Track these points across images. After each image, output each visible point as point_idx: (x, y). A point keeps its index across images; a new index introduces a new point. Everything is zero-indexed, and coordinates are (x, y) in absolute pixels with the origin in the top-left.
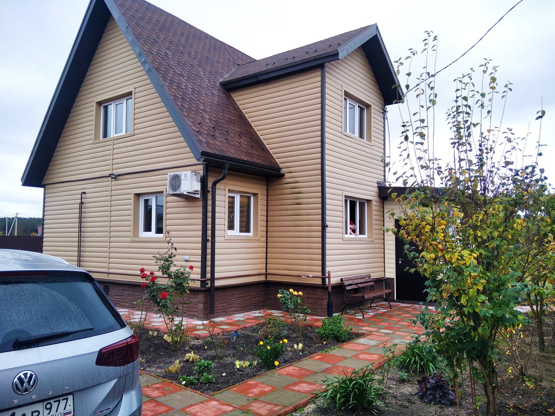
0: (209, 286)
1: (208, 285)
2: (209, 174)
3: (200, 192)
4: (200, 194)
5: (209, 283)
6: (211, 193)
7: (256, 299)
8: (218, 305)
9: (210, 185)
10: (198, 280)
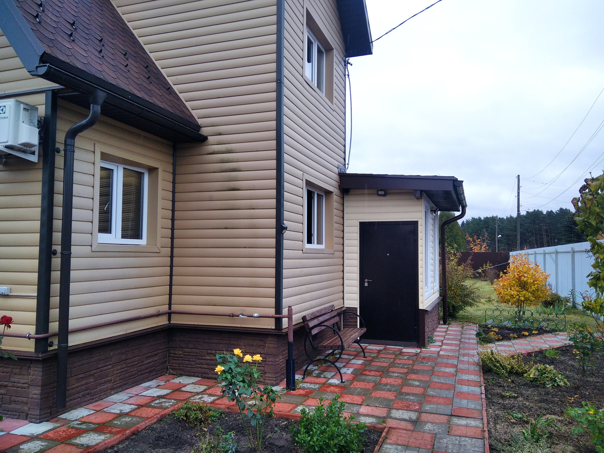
0: (55, 347)
1: (52, 346)
2: (60, 114)
3: (36, 149)
4: (37, 153)
5: (56, 341)
6: (62, 153)
7: (151, 360)
8: (73, 384)
9: (60, 137)
10: (29, 338)
